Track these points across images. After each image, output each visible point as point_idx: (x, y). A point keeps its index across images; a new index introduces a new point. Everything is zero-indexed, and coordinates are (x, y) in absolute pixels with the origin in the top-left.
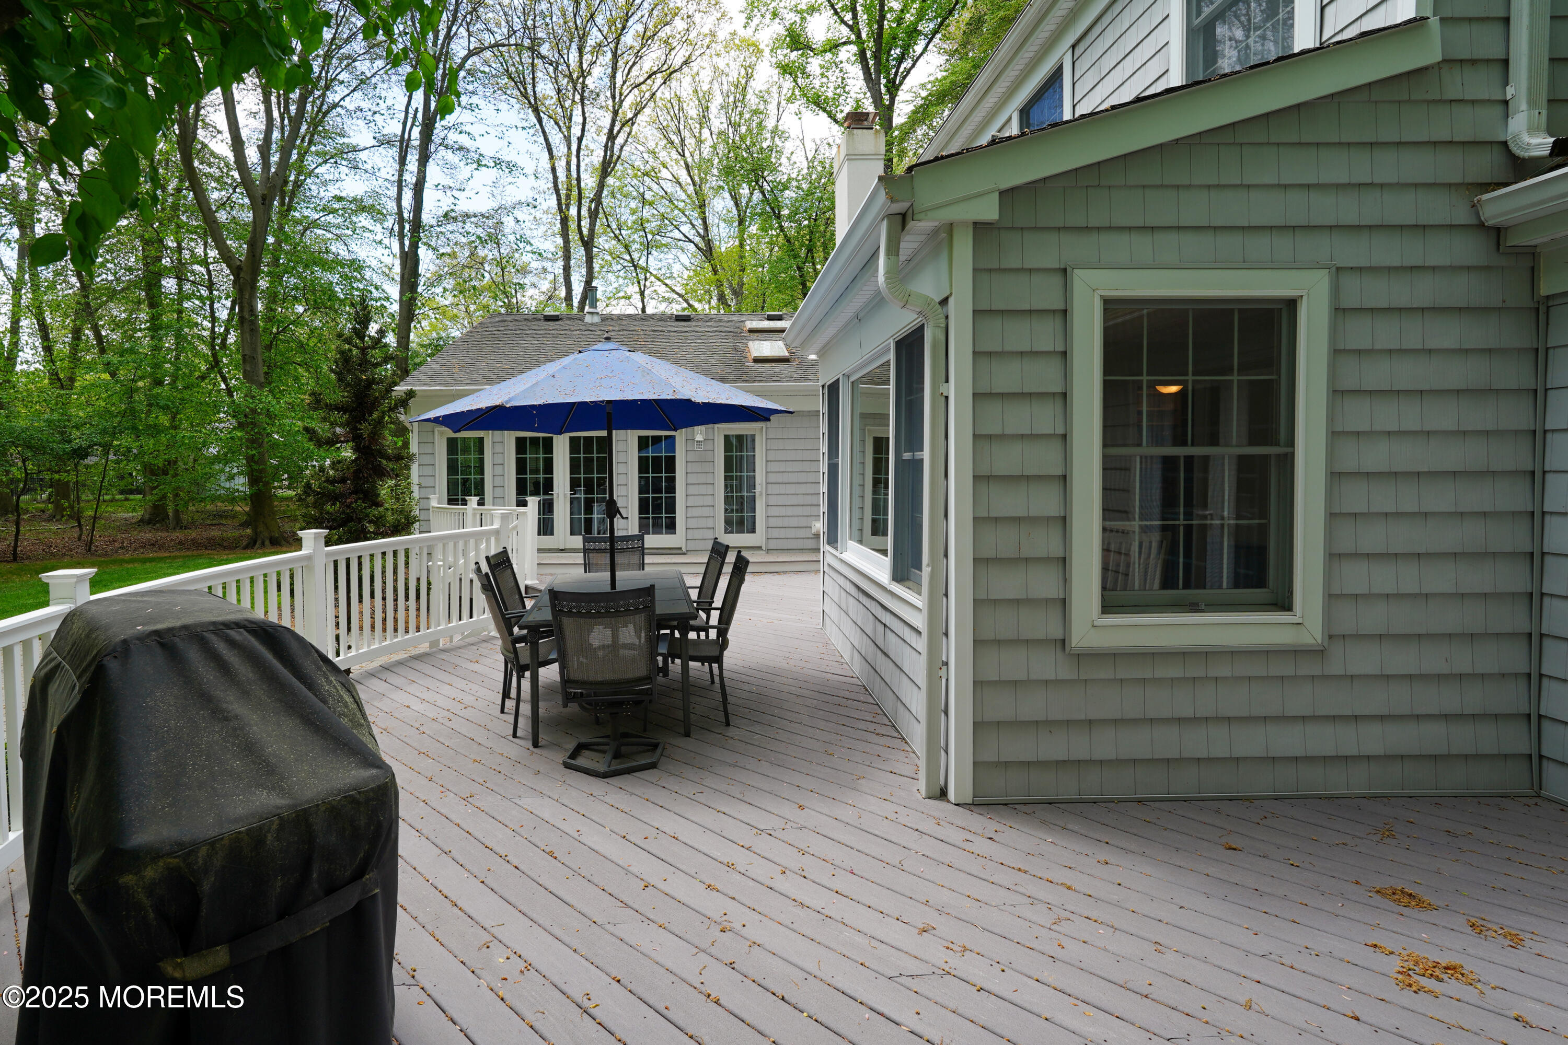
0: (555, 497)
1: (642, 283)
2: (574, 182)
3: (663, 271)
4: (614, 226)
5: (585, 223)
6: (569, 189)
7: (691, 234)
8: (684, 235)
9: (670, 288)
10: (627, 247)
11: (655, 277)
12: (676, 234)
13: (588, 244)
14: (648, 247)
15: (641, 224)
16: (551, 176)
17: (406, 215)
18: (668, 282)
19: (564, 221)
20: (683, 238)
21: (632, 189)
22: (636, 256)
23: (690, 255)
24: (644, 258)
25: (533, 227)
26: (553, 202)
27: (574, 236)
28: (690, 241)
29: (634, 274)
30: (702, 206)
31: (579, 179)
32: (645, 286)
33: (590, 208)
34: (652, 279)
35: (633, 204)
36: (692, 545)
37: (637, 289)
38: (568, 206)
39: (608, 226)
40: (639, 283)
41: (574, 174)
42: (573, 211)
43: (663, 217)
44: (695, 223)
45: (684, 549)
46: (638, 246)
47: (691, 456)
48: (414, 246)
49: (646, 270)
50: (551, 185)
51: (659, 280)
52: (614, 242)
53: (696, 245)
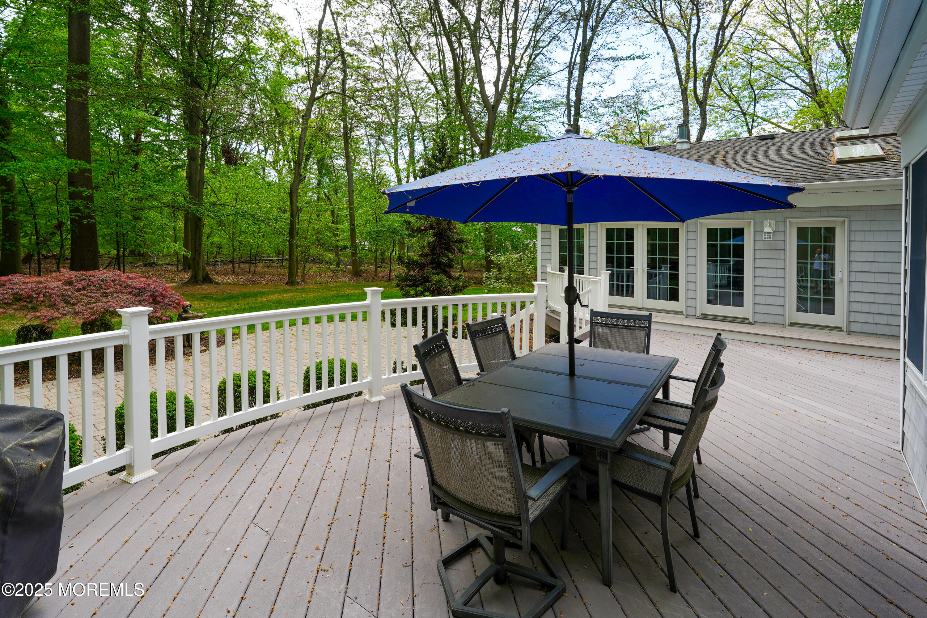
0: (635, 270)
1: (750, 124)
2: (692, 65)
3: (769, 113)
4: (727, 90)
5: (700, 92)
6: (688, 71)
7: (797, 83)
8: (791, 86)
9: (776, 125)
10: (736, 101)
11: (761, 118)
12: (783, 86)
13: (702, 104)
14: (755, 99)
15: (750, 84)
16: (674, 65)
17: (572, 104)
18: (774, 121)
19: (684, 91)
20: (790, 88)
21: (741, 61)
22: (745, 107)
23: (797, 100)
24: (752, 107)
25: (661, 99)
26: (676, 80)
27: (691, 101)
28: (796, 88)
29: (743, 119)
30: (808, 60)
31: (695, 63)
32: (752, 125)
33: (704, 79)
34: (760, 120)
35: (743, 72)
36: (758, 318)
37: (746, 129)
38: (687, 82)
39: (722, 90)
40: (747, 124)
41: (692, 60)
42: (691, 85)
43: (769, 75)
44: (801, 74)
45: (751, 320)
46: (747, 99)
47: (759, 245)
48: (576, 121)
49: (753, 115)
50: (674, 70)
51: (765, 120)
52: (727, 100)
53: (802, 91)
